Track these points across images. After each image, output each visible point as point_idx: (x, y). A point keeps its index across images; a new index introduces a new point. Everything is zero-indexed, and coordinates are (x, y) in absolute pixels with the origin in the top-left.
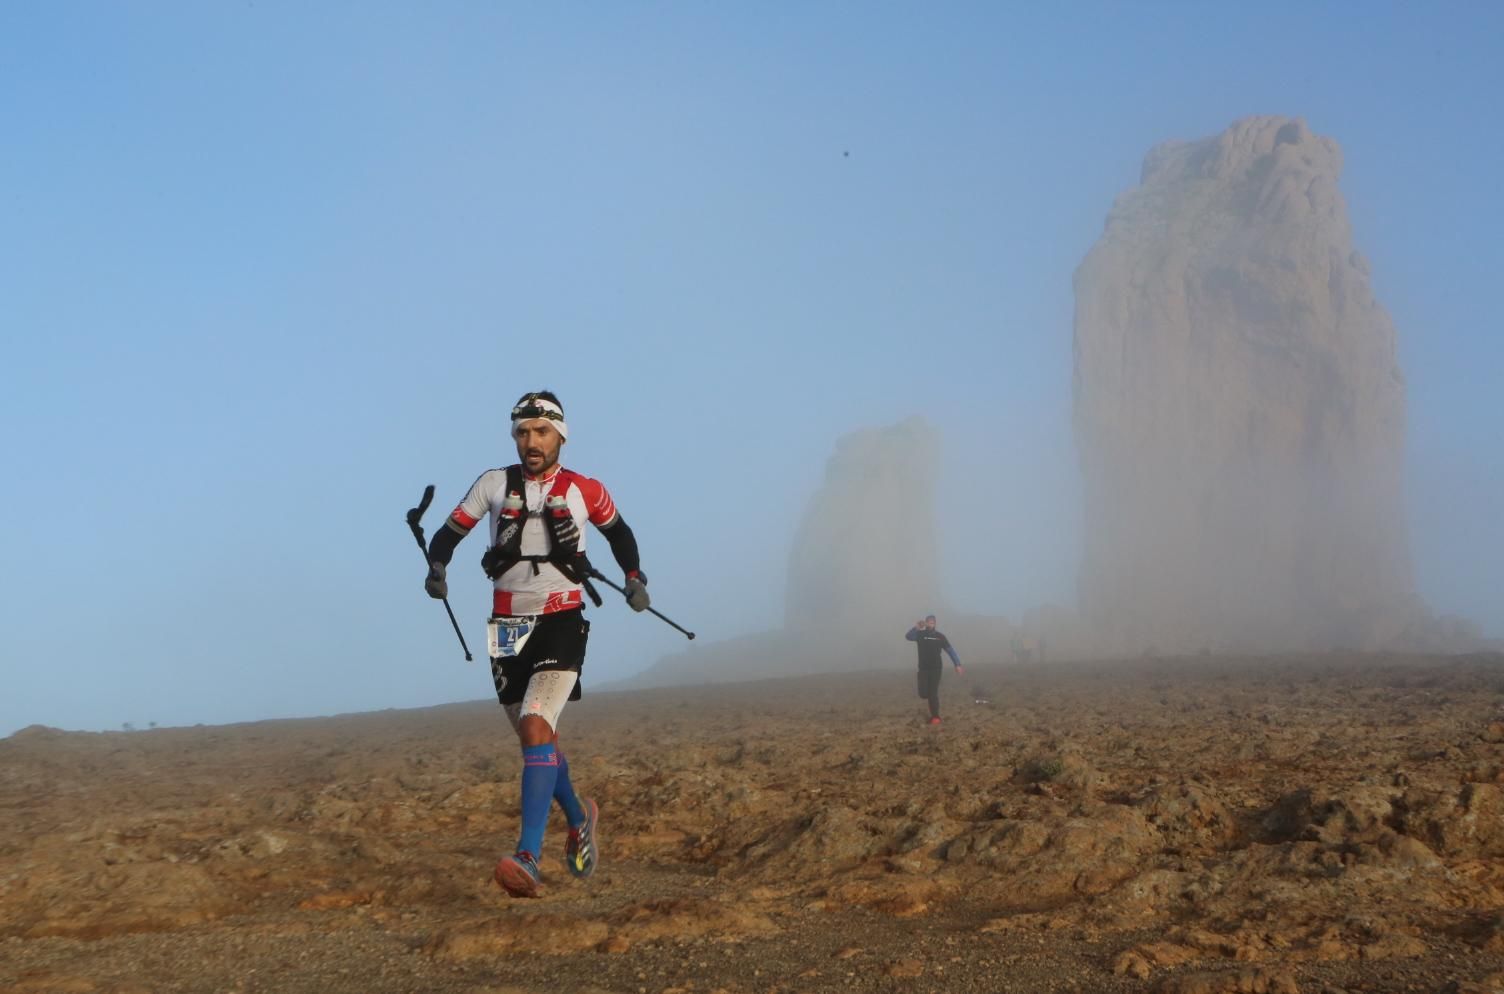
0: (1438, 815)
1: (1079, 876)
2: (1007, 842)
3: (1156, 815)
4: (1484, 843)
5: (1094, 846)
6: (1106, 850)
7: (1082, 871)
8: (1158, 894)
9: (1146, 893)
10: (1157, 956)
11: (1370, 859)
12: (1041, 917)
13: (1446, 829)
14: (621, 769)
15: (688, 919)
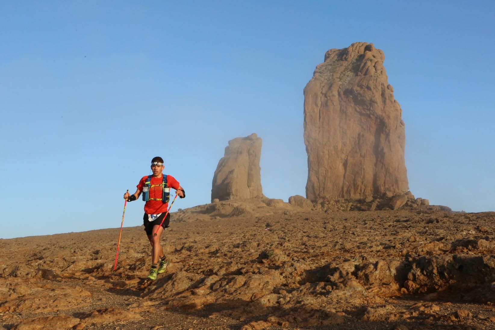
0: (368, 272)
1: (253, 295)
2: (232, 284)
3: (283, 273)
4: (381, 280)
5: (259, 284)
6: (263, 286)
7: (254, 293)
8: (270, 302)
9: (265, 302)
10: (255, 327)
11: (340, 288)
12: (230, 311)
13: (370, 276)
14: (138, 254)
15: (109, 316)
